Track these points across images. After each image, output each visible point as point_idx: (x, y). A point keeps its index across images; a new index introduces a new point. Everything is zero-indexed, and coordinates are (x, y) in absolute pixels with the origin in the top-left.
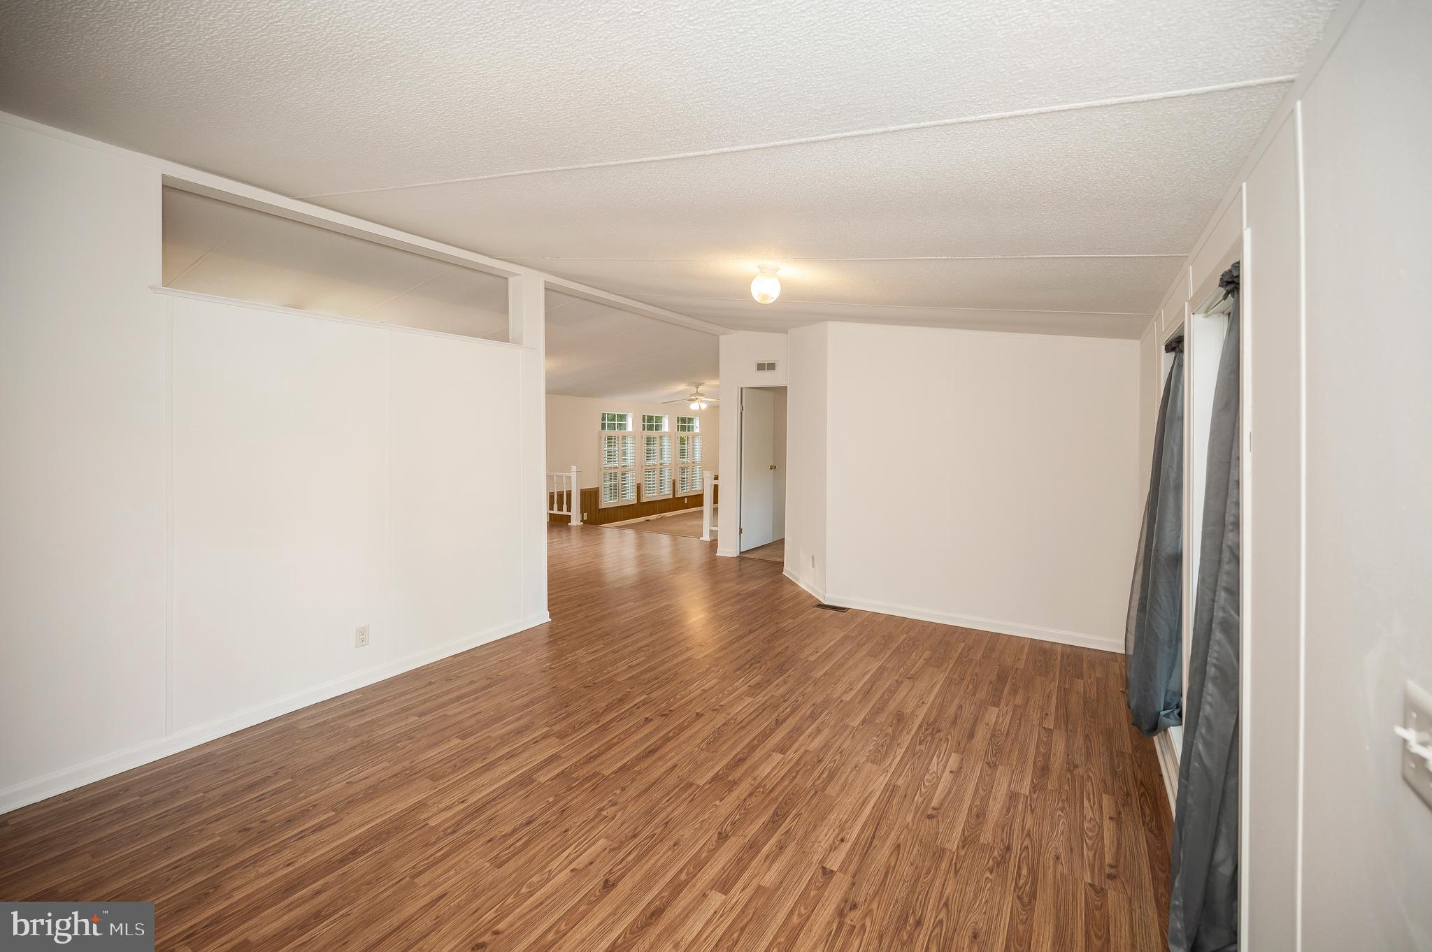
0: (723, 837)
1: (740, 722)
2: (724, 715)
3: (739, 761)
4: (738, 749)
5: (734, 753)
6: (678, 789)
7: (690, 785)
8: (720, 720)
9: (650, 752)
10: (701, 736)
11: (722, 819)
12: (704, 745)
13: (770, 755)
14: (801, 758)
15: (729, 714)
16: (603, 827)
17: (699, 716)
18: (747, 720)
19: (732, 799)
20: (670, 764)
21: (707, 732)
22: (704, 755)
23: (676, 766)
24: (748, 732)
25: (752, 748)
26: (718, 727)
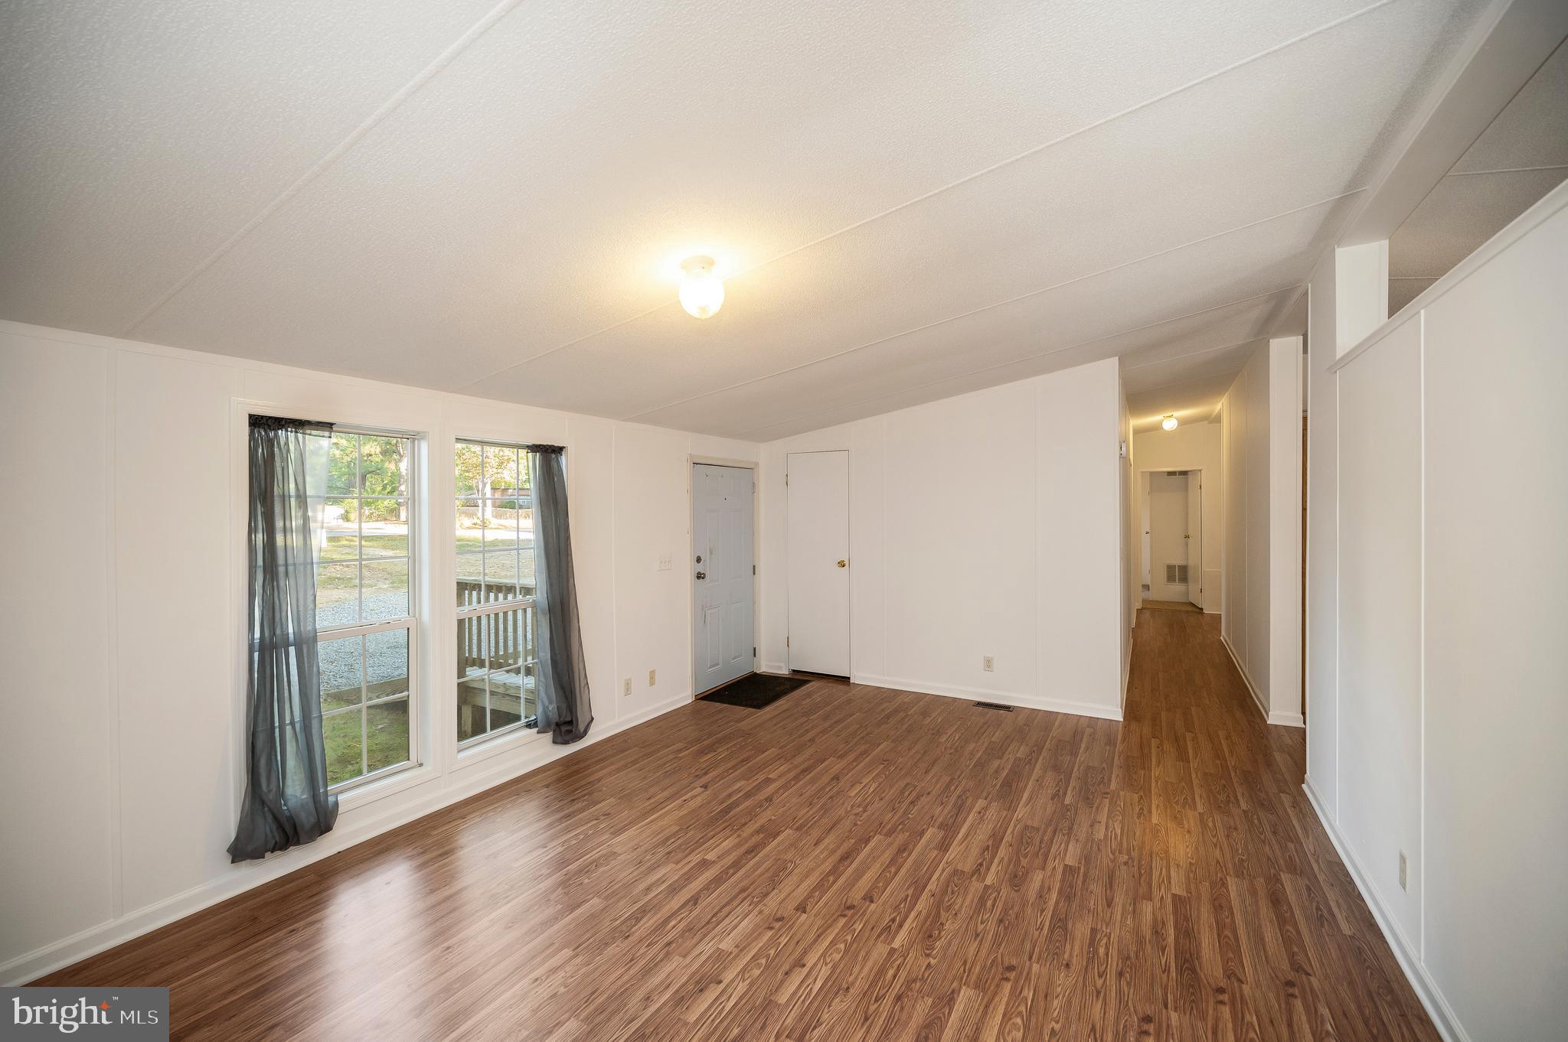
0: (769, 799)
1: (745, 899)
2: (767, 912)
3: (752, 851)
4: (752, 863)
5: (756, 859)
6: (809, 825)
7: (798, 829)
8: (772, 903)
9: (846, 857)
10: (795, 878)
11: (770, 808)
12: (790, 866)
13: (718, 857)
14: (687, 856)
15: (761, 912)
16: (857, 801)
17: (801, 908)
18: (735, 903)
19: (762, 820)
20: (821, 846)
21: (787, 886)
22: (789, 856)
23: (815, 845)
24: (737, 885)
25: (737, 865)
26: (776, 891)
